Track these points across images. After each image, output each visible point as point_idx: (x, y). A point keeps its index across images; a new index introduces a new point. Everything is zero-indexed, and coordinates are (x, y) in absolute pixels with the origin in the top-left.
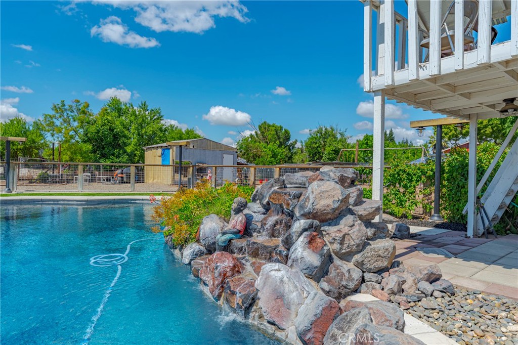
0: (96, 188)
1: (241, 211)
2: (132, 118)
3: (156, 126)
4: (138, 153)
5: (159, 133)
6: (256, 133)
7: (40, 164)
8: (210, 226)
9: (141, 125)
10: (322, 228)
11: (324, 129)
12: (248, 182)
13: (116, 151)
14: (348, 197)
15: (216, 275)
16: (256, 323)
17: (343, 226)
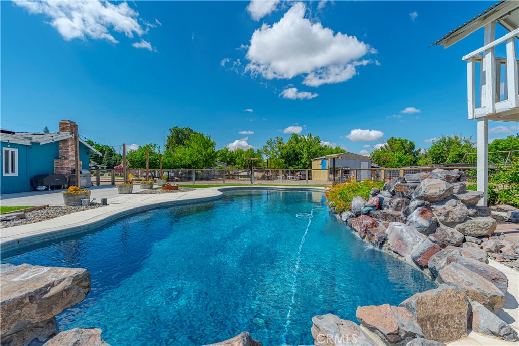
0: (287, 182)
1: (376, 195)
2: (304, 144)
3: (317, 147)
4: (308, 163)
5: (319, 151)
6: (385, 146)
7: (260, 170)
8: (357, 202)
9: (309, 147)
10: (431, 207)
11: (447, 139)
12: (379, 180)
13: (297, 162)
14: (452, 188)
15: (362, 226)
16: (386, 252)
17: (448, 206)
